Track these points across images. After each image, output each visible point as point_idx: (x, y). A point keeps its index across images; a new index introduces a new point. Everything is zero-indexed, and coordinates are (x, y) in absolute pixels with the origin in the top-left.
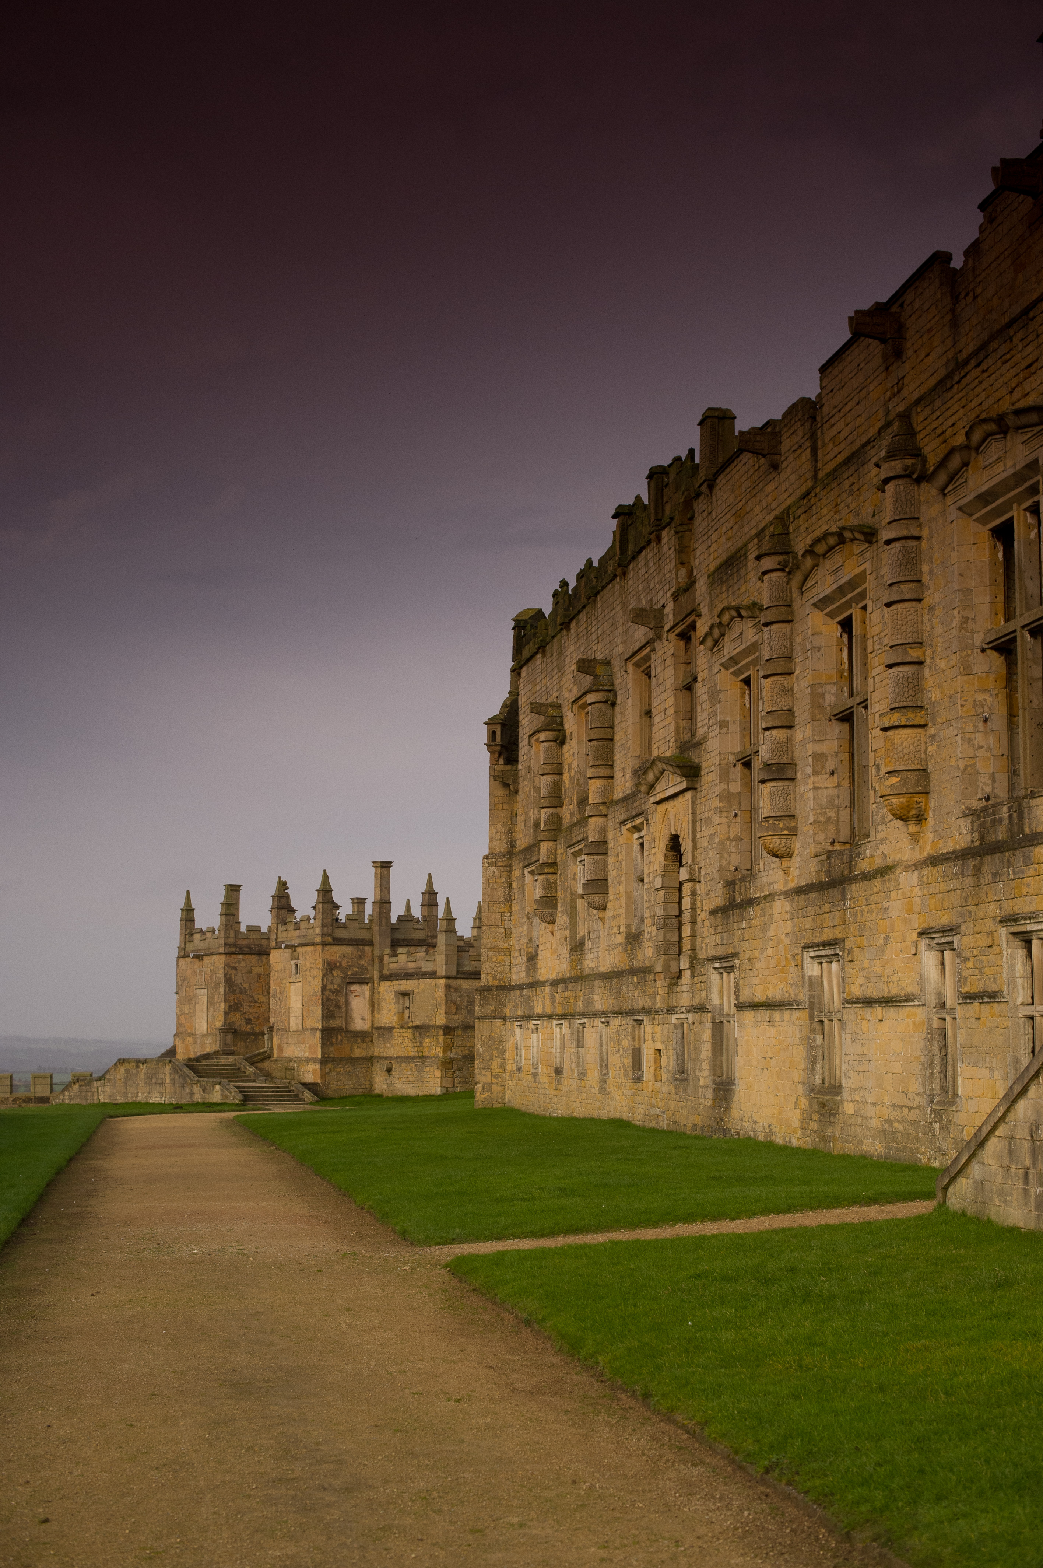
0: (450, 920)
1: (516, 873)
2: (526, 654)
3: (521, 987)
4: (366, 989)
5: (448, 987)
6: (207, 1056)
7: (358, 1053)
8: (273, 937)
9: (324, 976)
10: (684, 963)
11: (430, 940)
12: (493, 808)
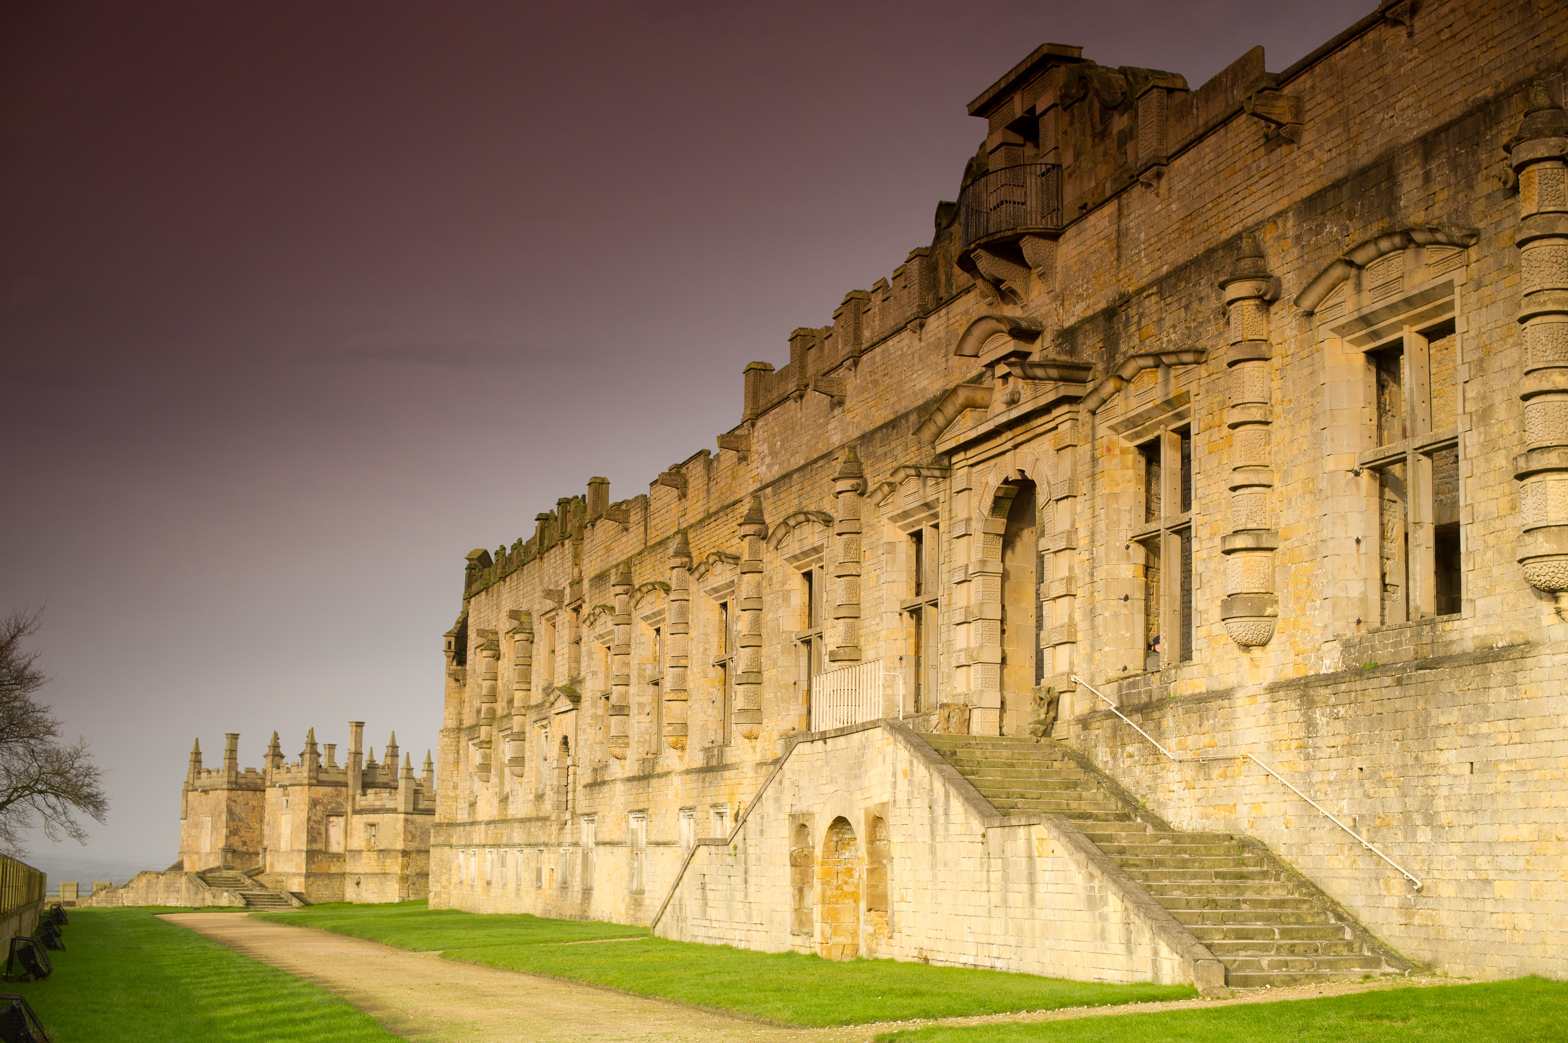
0: (409, 769)
1: (463, 743)
2: (475, 588)
3: (464, 824)
4: (341, 820)
5: (406, 820)
6: (211, 870)
7: (333, 869)
8: (268, 777)
9: (310, 809)
10: (568, 816)
11: (392, 783)
12: (448, 696)
